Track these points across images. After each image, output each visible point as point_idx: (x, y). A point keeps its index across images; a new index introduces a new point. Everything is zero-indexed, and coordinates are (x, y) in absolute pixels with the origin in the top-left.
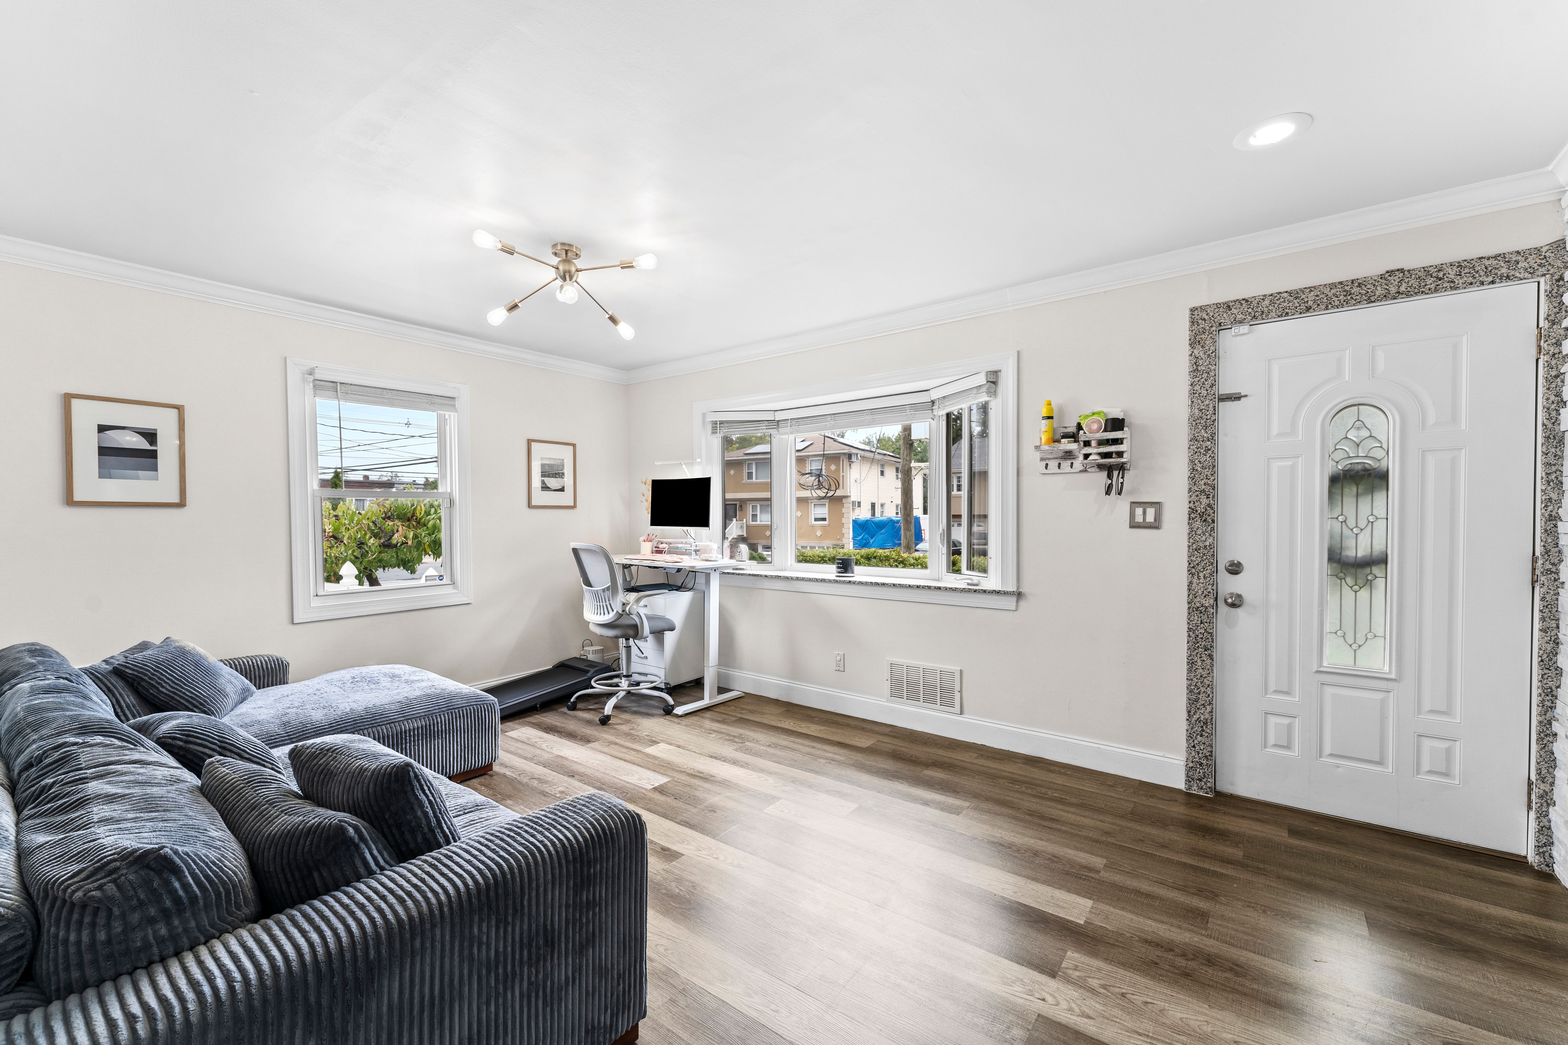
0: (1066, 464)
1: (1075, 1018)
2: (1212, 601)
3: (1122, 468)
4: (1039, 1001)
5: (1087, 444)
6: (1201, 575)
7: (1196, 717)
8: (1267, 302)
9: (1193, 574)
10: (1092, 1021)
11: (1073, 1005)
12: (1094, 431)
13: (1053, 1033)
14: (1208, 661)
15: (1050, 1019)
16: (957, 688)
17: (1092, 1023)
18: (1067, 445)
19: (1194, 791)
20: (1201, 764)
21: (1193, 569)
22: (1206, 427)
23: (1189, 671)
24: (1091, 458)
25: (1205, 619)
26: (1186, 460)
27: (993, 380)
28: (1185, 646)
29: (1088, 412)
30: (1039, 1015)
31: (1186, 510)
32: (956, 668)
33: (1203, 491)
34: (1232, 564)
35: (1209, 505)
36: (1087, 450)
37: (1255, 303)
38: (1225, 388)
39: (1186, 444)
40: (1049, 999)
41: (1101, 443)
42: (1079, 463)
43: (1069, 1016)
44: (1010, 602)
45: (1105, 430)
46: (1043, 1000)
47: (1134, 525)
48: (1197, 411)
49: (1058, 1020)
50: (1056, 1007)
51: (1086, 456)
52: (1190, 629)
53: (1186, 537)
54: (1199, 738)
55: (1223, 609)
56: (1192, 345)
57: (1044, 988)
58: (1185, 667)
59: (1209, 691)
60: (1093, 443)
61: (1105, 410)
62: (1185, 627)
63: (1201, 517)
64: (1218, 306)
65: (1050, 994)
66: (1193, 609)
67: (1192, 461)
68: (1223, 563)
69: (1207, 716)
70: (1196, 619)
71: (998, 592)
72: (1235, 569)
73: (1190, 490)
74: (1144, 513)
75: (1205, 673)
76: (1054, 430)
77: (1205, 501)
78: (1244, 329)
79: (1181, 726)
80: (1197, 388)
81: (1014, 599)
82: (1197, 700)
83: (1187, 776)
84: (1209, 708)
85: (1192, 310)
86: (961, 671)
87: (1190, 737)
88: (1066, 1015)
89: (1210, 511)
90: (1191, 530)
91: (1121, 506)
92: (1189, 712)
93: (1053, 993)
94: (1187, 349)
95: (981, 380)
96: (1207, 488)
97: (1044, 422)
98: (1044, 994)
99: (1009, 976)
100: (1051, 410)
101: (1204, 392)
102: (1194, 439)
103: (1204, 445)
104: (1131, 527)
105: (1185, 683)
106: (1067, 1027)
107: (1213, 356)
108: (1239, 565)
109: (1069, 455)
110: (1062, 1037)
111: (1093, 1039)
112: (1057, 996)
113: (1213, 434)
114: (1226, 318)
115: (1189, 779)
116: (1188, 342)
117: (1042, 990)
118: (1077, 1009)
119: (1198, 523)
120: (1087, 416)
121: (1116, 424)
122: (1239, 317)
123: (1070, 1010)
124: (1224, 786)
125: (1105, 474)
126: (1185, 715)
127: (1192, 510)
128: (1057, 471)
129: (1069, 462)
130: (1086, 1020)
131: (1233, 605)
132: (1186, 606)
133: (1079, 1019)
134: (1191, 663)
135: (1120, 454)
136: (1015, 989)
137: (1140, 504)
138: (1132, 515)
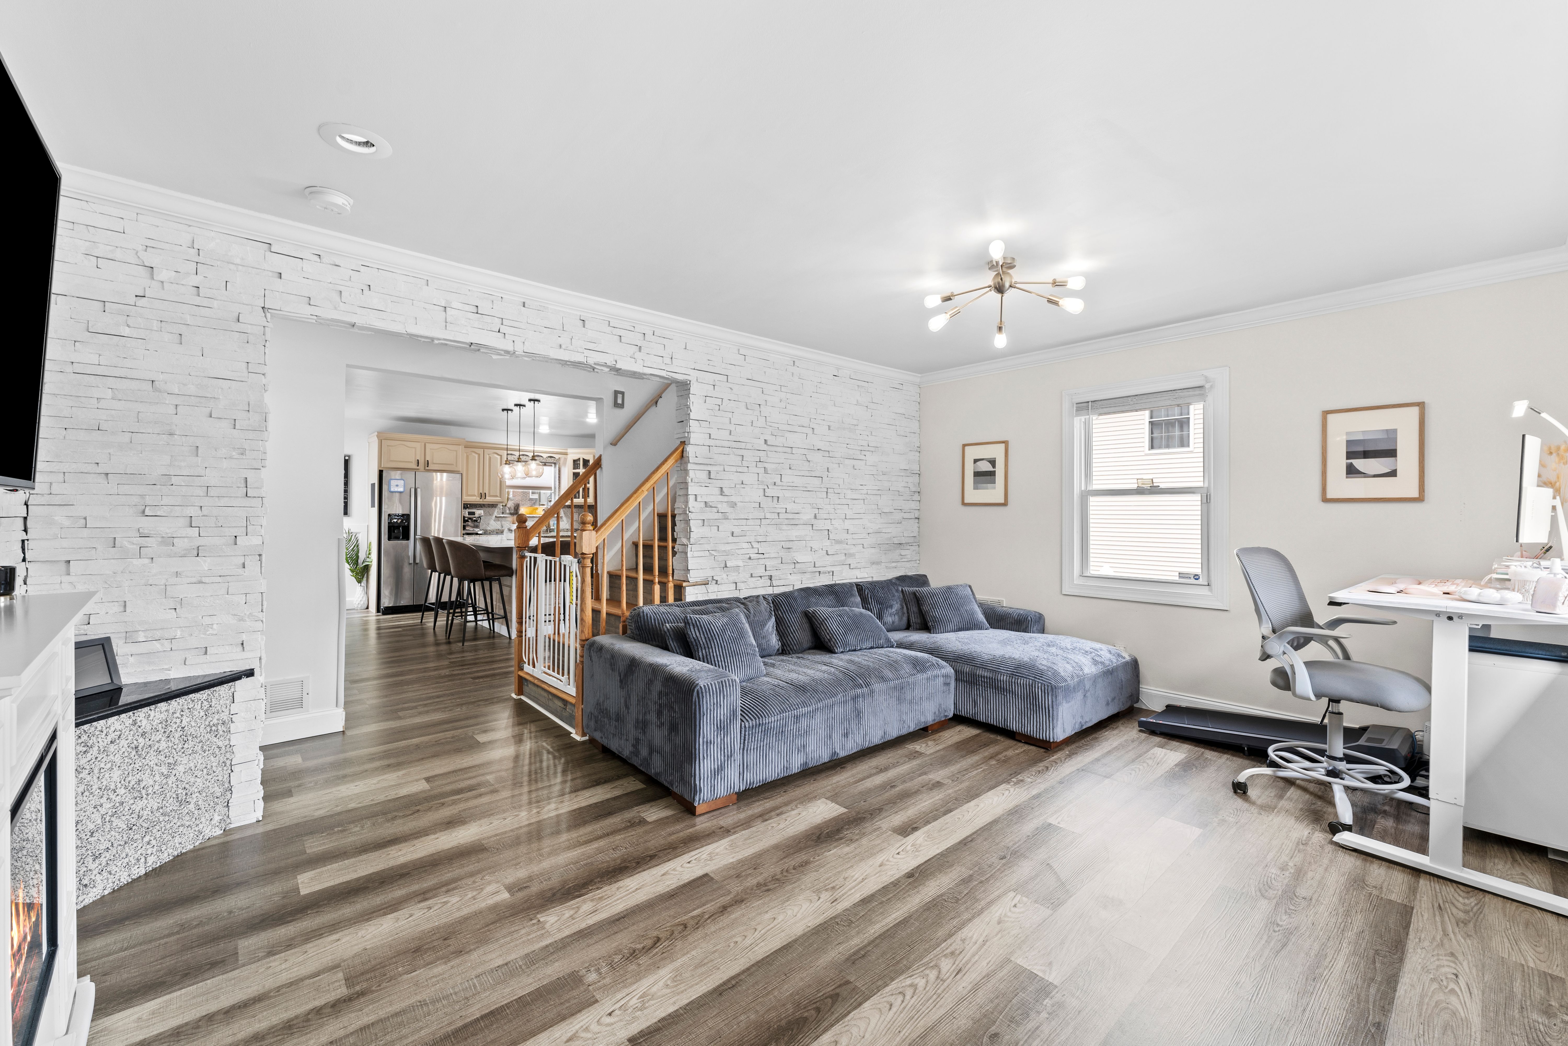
1: (577, 1027)
4: (611, 1010)
10: (565, 1040)
11: (589, 1035)
13: (575, 1001)
15: (588, 1007)
17: (563, 1037)
30: (597, 1001)
40: (608, 1020)
43: (582, 1024)
46: (610, 1014)
49: (583, 1012)
50: (596, 1020)
57: (622, 1023)
65: (612, 1024)
88: (584, 1022)
93: (613, 1027)
98: (616, 1019)
99: (652, 1002)
106: (573, 1015)
110: (567, 1005)
111: (549, 1027)
112: (607, 1029)
117: (621, 1020)
118: (583, 1035)
123: (587, 1030)
130: (569, 1035)
133: (574, 1029)
136: (634, 999)
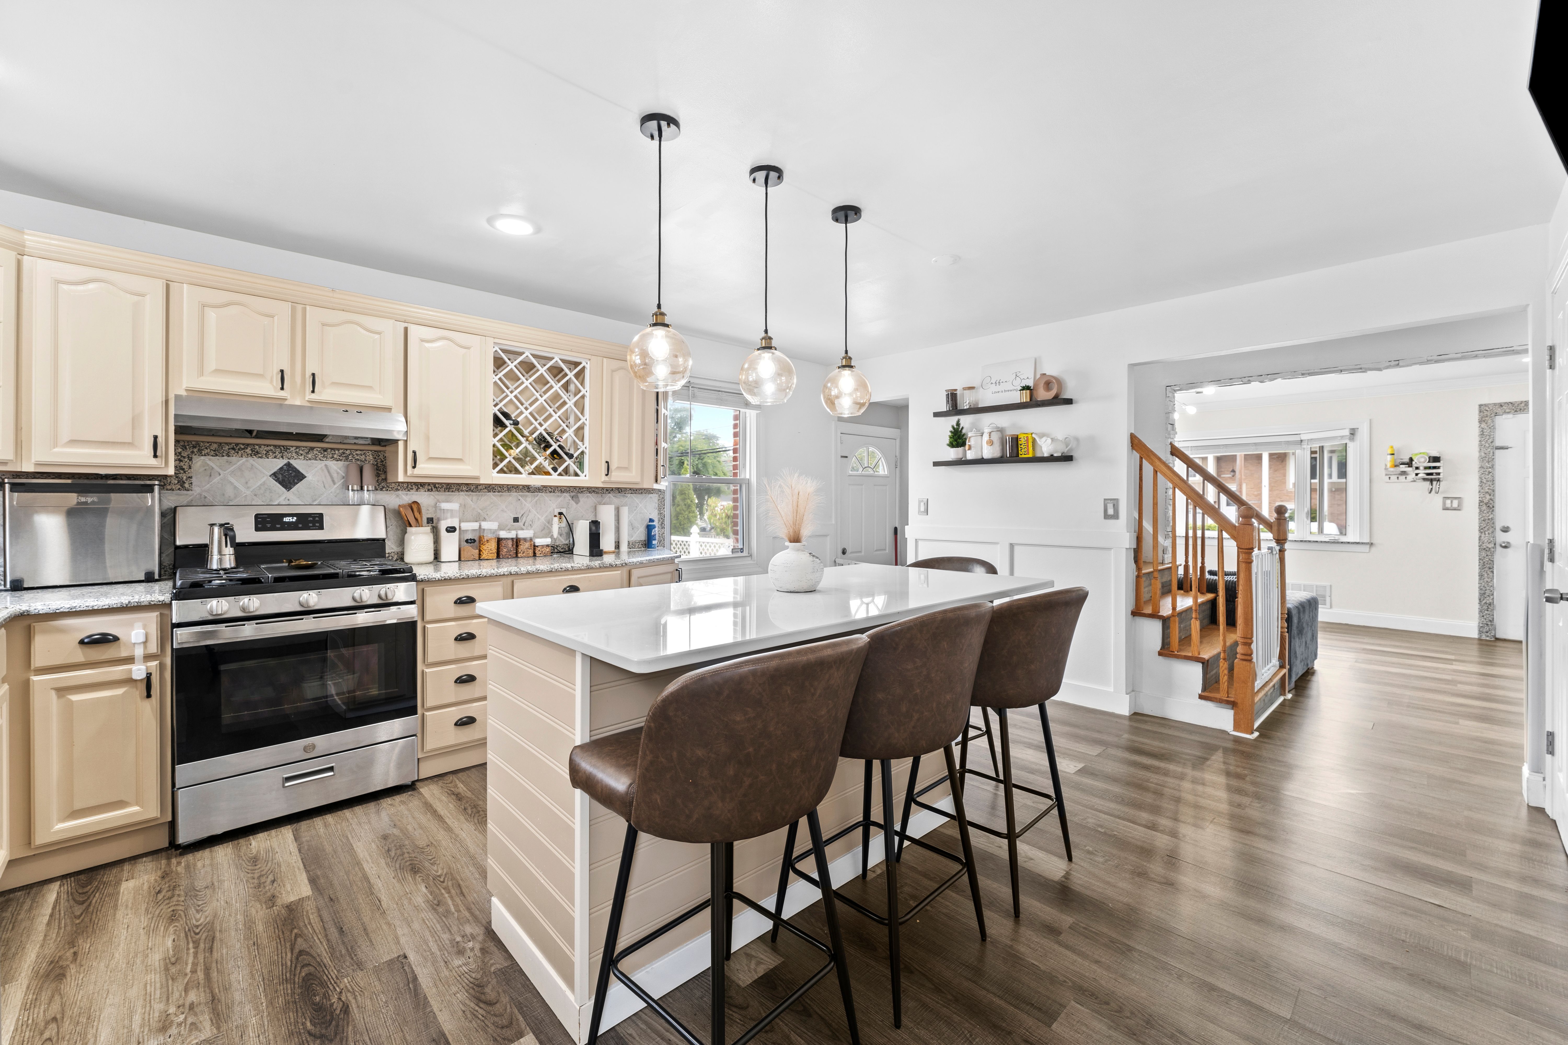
0: (1402, 478)
2: (1493, 545)
3: (1439, 480)
5: (1417, 468)
6: (1487, 533)
7: (1484, 602)
8: (1523, 405)
9: (1482, 533)
12: (1421, 461)
14: (1491, 574)
16: (1328, 594)
18: (1403, 468)
19: (1484, 637)
20: (1487, 625)
21: (1481, 530)
22: (1488, 462)
23: (1480, 579)
24: (1419, 475)
25: (1489, 553)
26: (1478, 477)
27: (1353, 433)
28: (1477, 567)
29: (1417, 452)
31: (1478, 502)
32: (1327, 584)
33: (1487, 492)
34: (1504, 527)
35: (1491, 499)
36: (1417, 471)
37: (1516, 405)
38: (1498, 443)
39: (1477, 470)
41: (1426, 468)
42: (1412, 476)
44: (1366, 548)
45: (1429, 462)
47: (1446, 509)
48: (1483, 454)
51: (1417, 474)
52: (1480, 559)
53: (1478, 514)
54: (1486, 612)
55: (1499, 549)
56: (1480, 422)
58: (1477, 578)
59: (1492, 589)
60: (1421, 468)
61: (1428, 452)
62: (1477, 558)
63: (1486, 504)
64: (1495, 404)
66: (1481, 549)
67: (1480, 478)
68: (1499, 525)
69: (1491, 601)
70: (1484, 554)
71: (1358, 543)
72: (1505, 530)
73: (1479, 492)
74: (1452, 502)
75: (1489, 580)
76: (1395, 460)
77: (1488, 497)
78: (1510, 416)
79: (1476, 606)
80: (1483, 443)
81: (1368, 546)
82: (1484, 594)
83: (1479, 631)
84: (1492, 597)
85: (1480, 406)
86: (1331, 586)
87: (1481, 611)
89: (1491, 502)
90: (1481, 511)
91: (1437, 500)
92: (1480, 599)
94: (1477, 424)
95: (1347, 432)
96: (1490, 491)
97: (1389, 456)
100: (1394, 450)
101: (1487, 445)
102: (1481, 467)
103: (1488, 470)
104: (1444, 509)
105: (1477, 585)
107: (1493, 428)
108: (1508, 527)
109: (1404, 473)
113: (1493, 466)
114: (1499, 410)
115: (1480, 632)
116: (1477, 421)
119: (1484, 507)
120: (1416, 454)
121: (1436, 459)
122: (1507, 411)
124: (1499, 635)
125: (1429, 482)
126: (1478, 601)
127: (1481, 502)
128: (1397, 480)
129: (1404, 477)
131: (1505, 547)
132: (1478, 548)
134: (1481, 576)
135: (1438, 474)
137: (1448, 498)
138: (1444, 503)
